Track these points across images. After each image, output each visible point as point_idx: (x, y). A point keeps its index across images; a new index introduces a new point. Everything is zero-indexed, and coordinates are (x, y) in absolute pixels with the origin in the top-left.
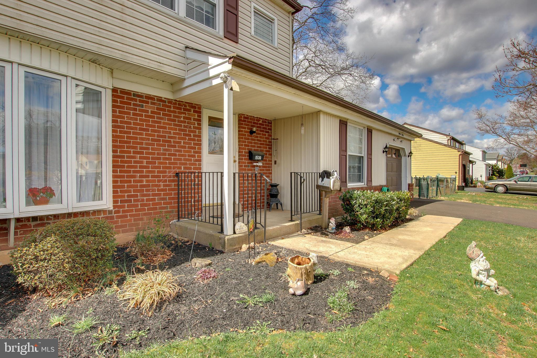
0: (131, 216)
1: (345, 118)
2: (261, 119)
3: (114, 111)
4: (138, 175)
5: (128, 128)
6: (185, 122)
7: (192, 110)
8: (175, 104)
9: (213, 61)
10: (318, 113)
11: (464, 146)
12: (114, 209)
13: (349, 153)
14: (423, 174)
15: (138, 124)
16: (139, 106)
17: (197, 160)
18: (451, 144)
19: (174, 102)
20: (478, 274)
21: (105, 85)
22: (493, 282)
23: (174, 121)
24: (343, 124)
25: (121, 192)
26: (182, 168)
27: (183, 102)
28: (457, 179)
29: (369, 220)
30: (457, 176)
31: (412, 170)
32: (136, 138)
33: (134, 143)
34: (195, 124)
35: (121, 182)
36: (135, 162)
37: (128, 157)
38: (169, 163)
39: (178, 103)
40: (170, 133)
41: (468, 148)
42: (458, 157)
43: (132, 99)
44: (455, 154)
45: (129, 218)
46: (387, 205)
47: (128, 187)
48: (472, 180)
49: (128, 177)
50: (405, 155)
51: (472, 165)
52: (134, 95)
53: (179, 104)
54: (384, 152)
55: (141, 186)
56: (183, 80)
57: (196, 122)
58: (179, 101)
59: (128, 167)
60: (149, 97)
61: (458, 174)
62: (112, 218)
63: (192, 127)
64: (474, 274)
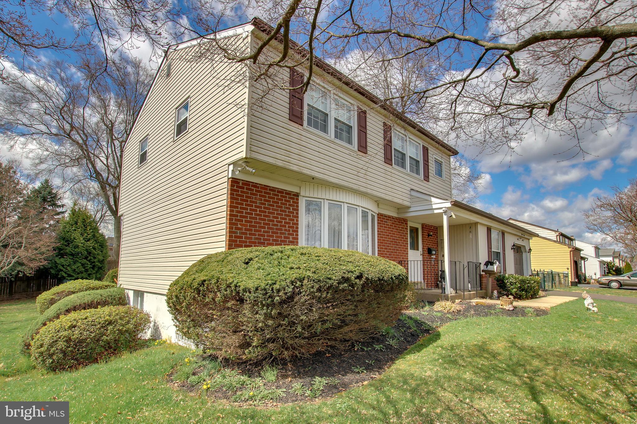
1: (490, 226)
2: (433, 226)
3: (378, 226)
5: (382, 235)
7: (404, 223)
9: (434, 200)
10: (476, 224)
11: (574, 241)
13: (493, 250)
14: (540, 268)
15: (386, 233)
16: (386, 222)
17: (406, 254)
18: (560, 240)
20: (588, 305)
22: (595, 309)
24: (489, 230)
28: (570, 275)
29: (518, 292)
30: (570, 272)
31: (532, 263)
32: (385, 240)
33: (384, 243)
37: (382, 251)
38: (396, 255)
40: (396, 237)
41: (578, 244)
42: (569, 254)
43: (384, 219)
44: (566, 250)
46: (528, 283)
48: (585, 277)
50: (526, 252)
51: (584, 262)
52: (384, 216)
54: (512, 249)
56: (409, 207)
57: (406, 230)
60: (389, 217)
61: (570, 270)
63: (404, 233)
64: (586, 306)
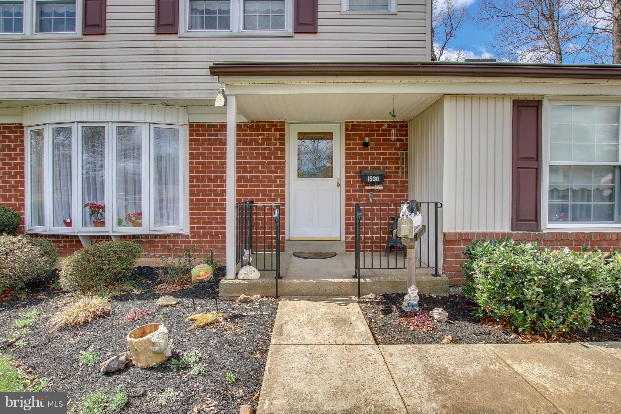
0: (205, 242)
2: (386, 122)
3: (191, 145)
4: (213, 202)
5: (203, 158)
6: (263, 144)
7: (273, 129)
8: (252, 126)
12: (191, 234)
15: (213, 154)
16: (213, 135)
17: (278, 186)
19: (250, 124)
21: (181, 122)
23: (251, 144)
24: (526, 107)
25: (197, 218)
26: (260, 195)
27: (261, 122)
32: (210, 167)
33: (208, 172)
34: (276, 145)
35: (197, 209)
36: (210, 191)
37: (203, 186)
38: (245, 191)
39: (254, 124)
40: (246, 158)
43: (207, 131)
45: (204, 244)
47: (203, 214)
49: (203, 205)
52: (209, 126)
53: (256, 126)
55: (215, 214)
57: (278, 142)
58: (257, 122)
59: (203, 195)
60: (223, 125)
62: (189, 242)
63: (273, 149)
